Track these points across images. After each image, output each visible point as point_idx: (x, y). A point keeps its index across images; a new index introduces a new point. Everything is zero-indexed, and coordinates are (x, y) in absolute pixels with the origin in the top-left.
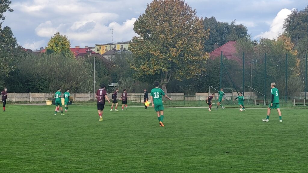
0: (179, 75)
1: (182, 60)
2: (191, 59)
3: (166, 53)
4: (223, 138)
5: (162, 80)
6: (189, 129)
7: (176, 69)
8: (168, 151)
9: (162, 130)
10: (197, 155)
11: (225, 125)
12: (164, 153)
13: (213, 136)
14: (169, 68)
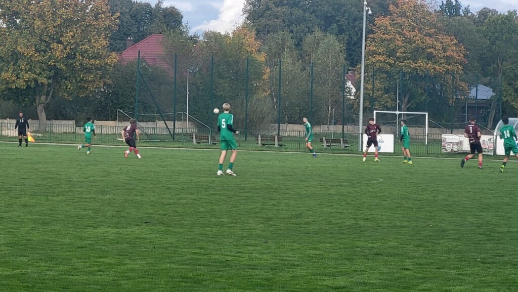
0: (67, 91)
1: (72, 64)
2: (86, 64)
3: (45, 51)
4: (139, 198)
5: (37, 98)
6: (82, 181)
7: (62, 79)
8: (47, 217)
9: (37, 182)
10: (95, 225)
11: (143, 177)
12: (41, 222)
13: (123, 195)
14: (49, 78)
